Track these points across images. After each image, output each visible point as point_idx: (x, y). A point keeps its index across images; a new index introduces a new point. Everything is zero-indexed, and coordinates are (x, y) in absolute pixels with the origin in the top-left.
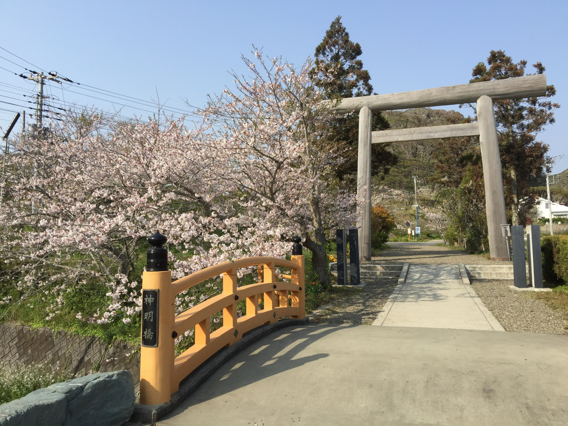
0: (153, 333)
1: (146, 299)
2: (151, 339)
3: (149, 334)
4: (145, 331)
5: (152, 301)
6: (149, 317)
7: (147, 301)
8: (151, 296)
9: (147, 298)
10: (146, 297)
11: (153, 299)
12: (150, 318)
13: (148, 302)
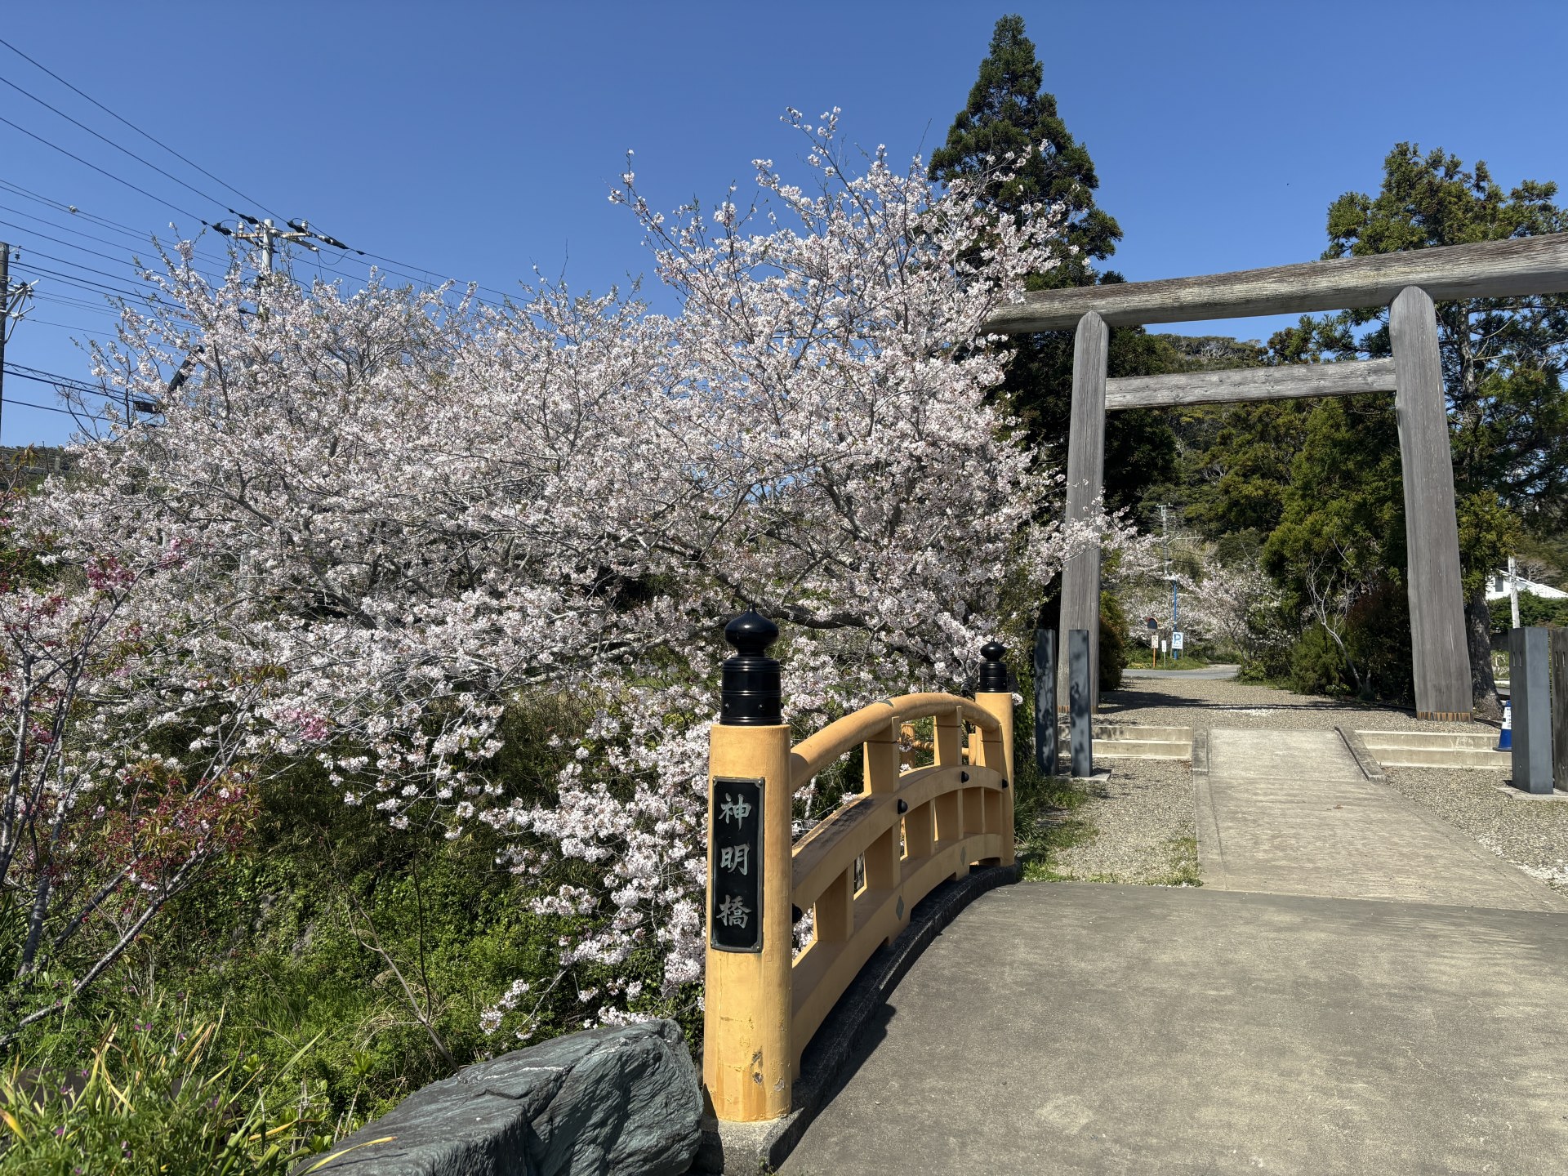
0: (747, 911)
1: (725, 807)
2: (743, 926)
3: (737, 914)
4: (723, 902)
5: (746, 815)
6: (737, 860)
7: (729, 813)
8: (741, 799)
9: (730, 805)
10: (726, 802)
11: (748, 807)
12: (741, 864)
13: (732, 817)
